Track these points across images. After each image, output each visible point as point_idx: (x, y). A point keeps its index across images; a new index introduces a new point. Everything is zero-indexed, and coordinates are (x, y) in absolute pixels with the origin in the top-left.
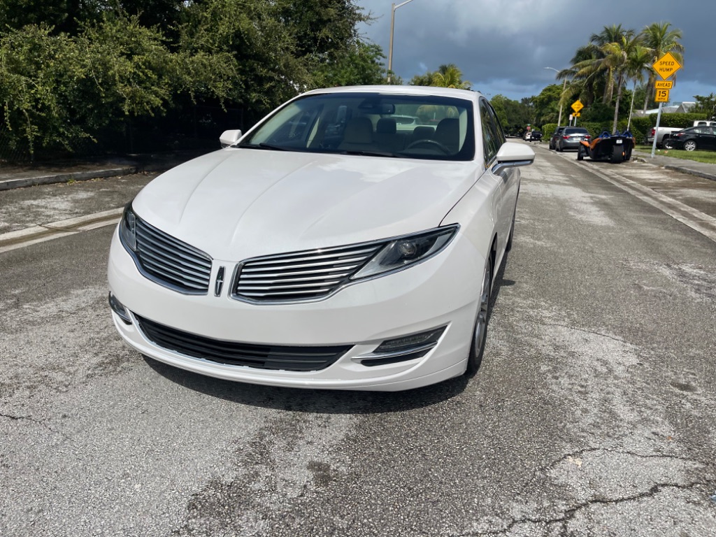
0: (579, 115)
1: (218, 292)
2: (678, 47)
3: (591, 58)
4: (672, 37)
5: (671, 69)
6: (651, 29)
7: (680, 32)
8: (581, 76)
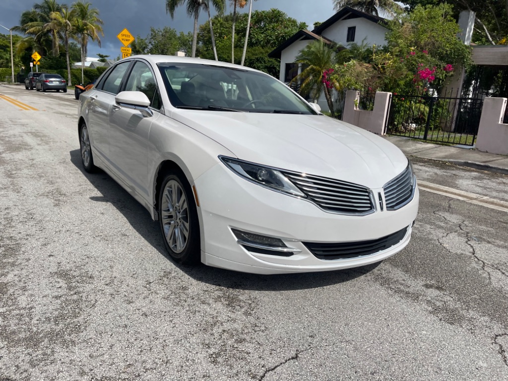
0: (39, 63)
1: (382, 209)
2: (98, 21)
3: (36, 21)
4: (93, 13)
5: (129, 40)
6: (78, 6)
7: (98, 11)
8: (31, 33)
